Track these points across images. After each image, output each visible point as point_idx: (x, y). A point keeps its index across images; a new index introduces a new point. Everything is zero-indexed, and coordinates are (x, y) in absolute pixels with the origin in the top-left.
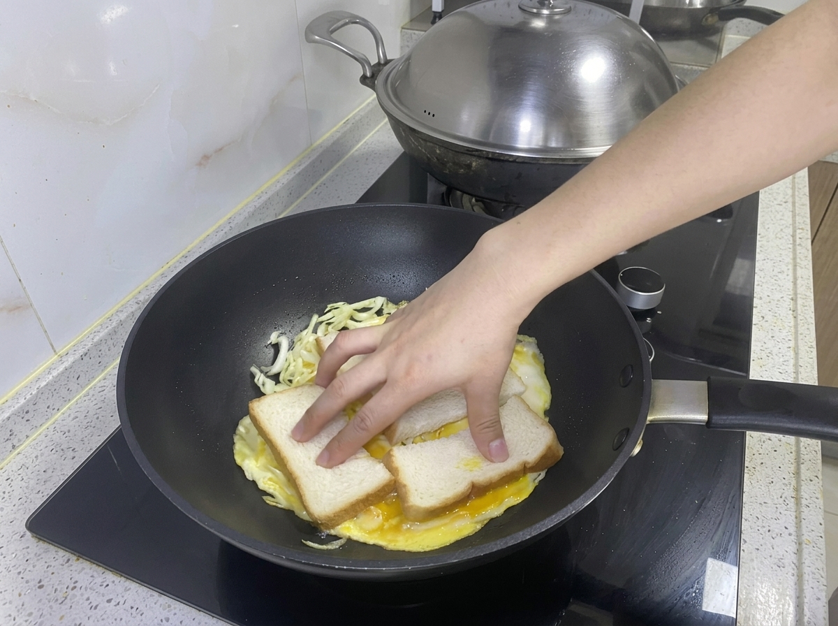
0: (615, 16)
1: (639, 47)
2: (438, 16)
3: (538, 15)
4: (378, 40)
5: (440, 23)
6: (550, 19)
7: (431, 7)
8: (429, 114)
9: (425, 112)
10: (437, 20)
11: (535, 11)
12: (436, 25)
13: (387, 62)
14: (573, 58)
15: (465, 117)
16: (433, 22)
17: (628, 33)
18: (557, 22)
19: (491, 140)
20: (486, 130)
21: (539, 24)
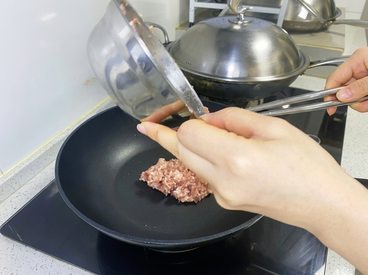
0: (271, 24)
1: (282, 37)
2: (191, 25)
3: (237, 24)
4: (165, 33)
5: (193, 27)
6: (242, 25)
7: (188, 20)
8: (189, 63)
9: (187, 63)
10: (191, 26)
11: (235, 22)
12: (191, 28)
13: (169, 43)
14: (252, 41)
15: (204, 65)
16: (190, 26)
17: (277, 31)
18: (245, 26)
19: (216, 74)
20: (214, 71)
21: (237, 27)
